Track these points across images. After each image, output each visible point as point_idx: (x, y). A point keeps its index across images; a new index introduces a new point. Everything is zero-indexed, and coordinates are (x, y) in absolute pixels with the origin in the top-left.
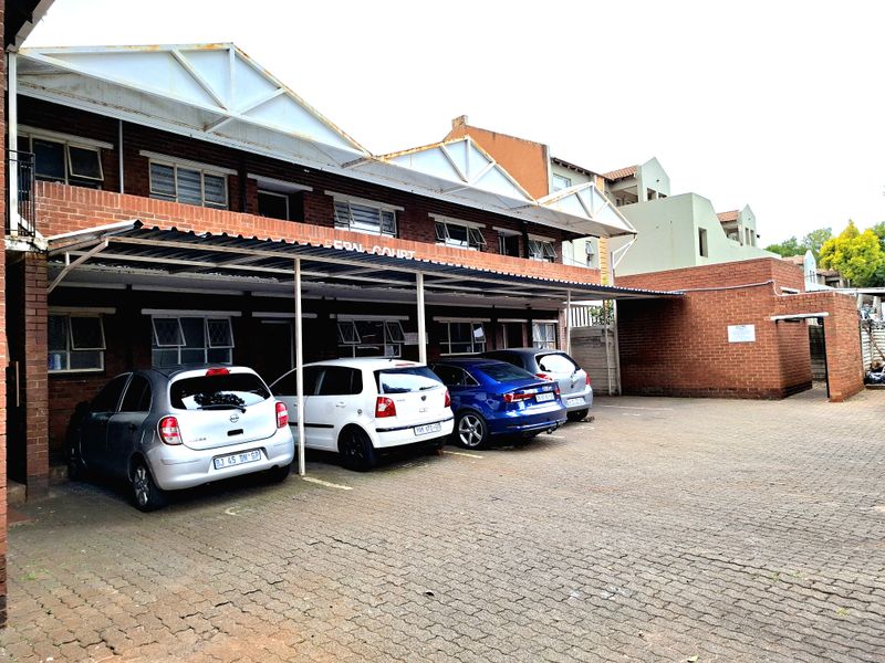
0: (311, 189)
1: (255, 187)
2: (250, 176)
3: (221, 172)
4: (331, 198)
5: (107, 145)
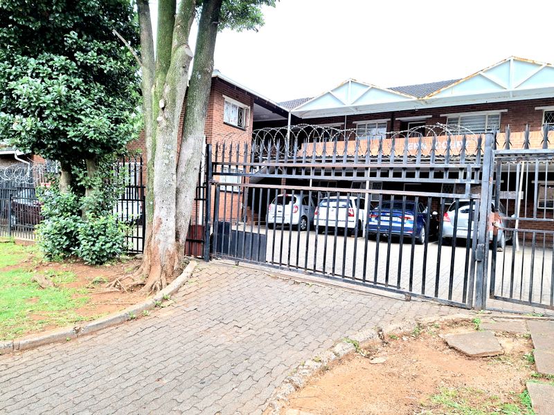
0: (431, 116)
1: (399, 124)
2: (397, 119)
3: (384, 121)
4: (446, 117)
5: (343, 123)
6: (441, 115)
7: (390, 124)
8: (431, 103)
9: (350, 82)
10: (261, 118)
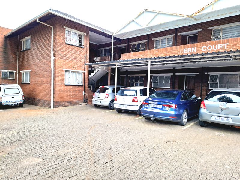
0: (201, 30)
1: (180, 37)
2: (179, 34)
3: (171, 36)
4: (211, 30)
5: (147, 40)
6: (208, 28)
7: (175, 38)
8: (199, 20)
9: (145, 12)
10: (102, 42)
